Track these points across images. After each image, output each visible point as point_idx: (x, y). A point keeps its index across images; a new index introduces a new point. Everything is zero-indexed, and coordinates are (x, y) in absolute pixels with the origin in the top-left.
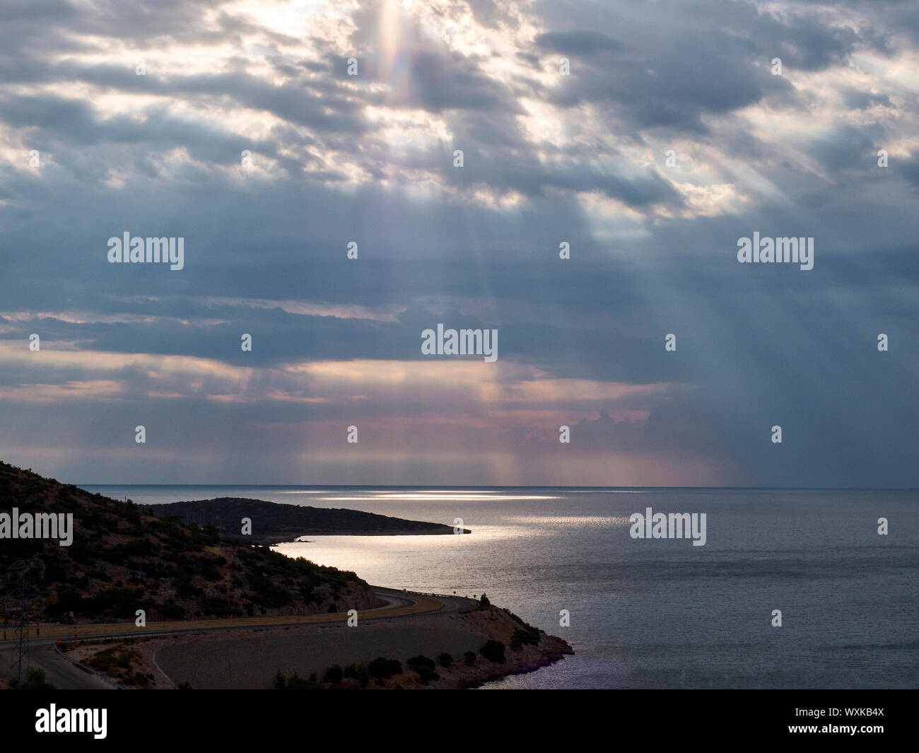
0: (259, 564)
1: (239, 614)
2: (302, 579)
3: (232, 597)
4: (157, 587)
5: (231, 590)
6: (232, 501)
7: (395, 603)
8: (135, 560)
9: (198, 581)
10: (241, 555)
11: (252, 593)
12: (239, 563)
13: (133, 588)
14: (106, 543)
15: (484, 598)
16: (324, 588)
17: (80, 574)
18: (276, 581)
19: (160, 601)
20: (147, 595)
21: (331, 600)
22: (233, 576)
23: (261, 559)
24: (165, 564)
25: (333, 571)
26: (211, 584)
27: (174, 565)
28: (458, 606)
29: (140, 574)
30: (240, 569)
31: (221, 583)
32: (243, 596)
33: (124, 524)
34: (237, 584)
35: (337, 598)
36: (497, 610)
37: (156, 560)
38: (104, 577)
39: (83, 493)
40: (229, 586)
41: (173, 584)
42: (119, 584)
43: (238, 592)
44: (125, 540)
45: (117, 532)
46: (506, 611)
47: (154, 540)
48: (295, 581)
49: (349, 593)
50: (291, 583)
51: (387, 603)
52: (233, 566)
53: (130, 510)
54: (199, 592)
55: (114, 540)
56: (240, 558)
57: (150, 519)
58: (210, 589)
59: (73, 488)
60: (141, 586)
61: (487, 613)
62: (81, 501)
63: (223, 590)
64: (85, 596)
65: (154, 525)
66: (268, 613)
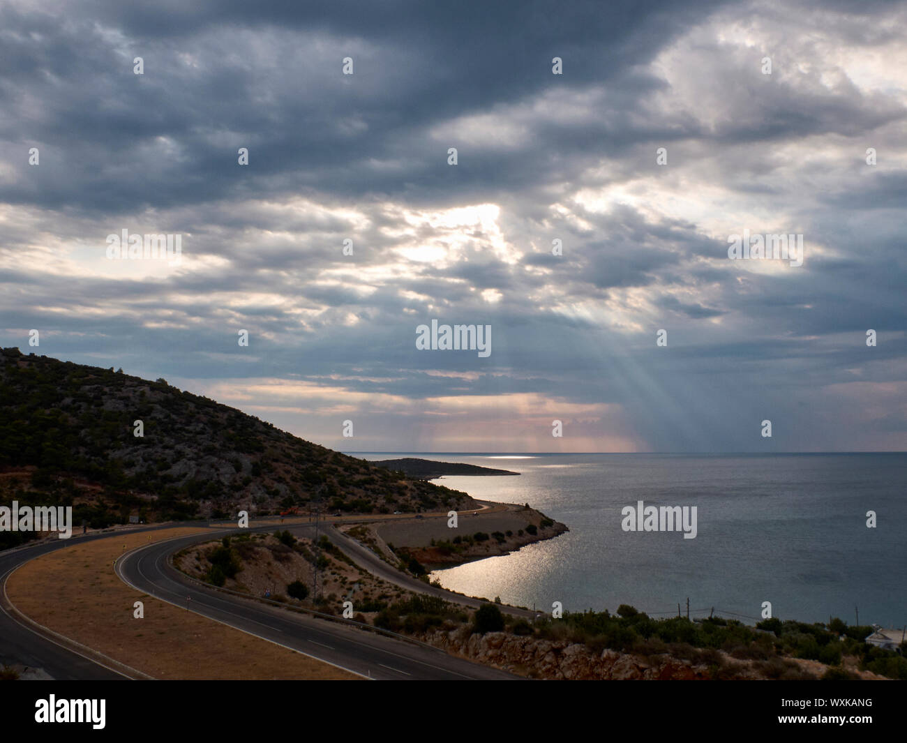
0: (423, 489)
1: (414, 512)
2: (443, 496)
3: (411, 504)
4: (377, 498)
5: (411, 500)
7: (485, 507)
8: (367, 486)
9: (395, 496)
10: (415, 485)
11: (420, 502)
12: (414, 488)
13: (366, 499)
14: (354, 478)
15: (527, 505)
16: (453, 500)
17: (343, 493)
18: (431, 497)
19: (378, 505)
20: (372, 503)
21: (456, 506)
22: (411, 494)
23: (424, 486)
24: (381, 488)
25: (457, 492)
26: (402, 498)
27: (385, 489)
28: (515, 509)
29: (370, 493)
30: (414, 491)
31: (406, 497)
32: (416, 503)
33: (362, 470)
34: (414, 498)
35: (459, 505)
36: (533, 510)
37: (377, 487)
38: (353, 494)
39: (345, 456)
40: (409, 499)
41: (384, 498)
42: (360, 497)
43: (413, 502)
44: (363, 477)
45: (359, 473)
46: (537, 511)
47: (376, 478)
48: (440, 497)
49: (464, 502)
50: (438, 498)
51: (482, 507)
52: (411, 490)
53: (365, 464)
54: (396, 502)
55: (357, 477)
56: (415, 486)
57: (374, 468)
58: (401, 500)
59: (339, 453)
60: (370, 498)
61: (528, 512)
62: (343, 459)
63: (407, 501)
64: (345, 503)
65: (376, 470)
66: (427, 511)
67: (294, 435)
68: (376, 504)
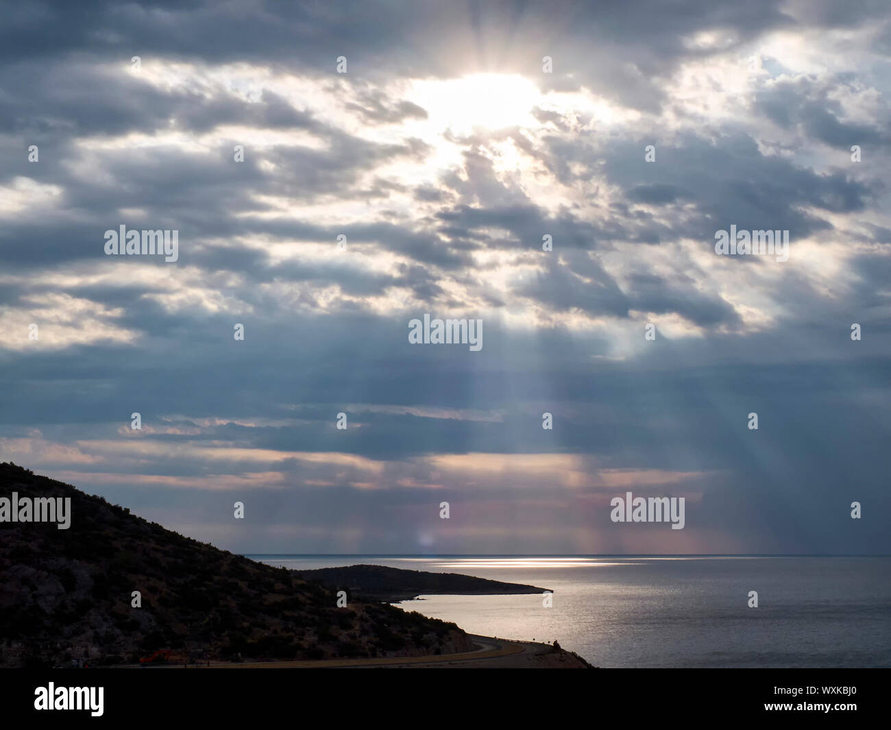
0: (382, 617)
1: (365, 656)
2: (414, 629)
3: (360, 642)
4: (303, 634)
5: (360, 637)
6: (365, 568)
7: (487, 648)
8: (287, 613)
9: (335, 630)
10: (368, 610)
11: (376, 640)
12: (366, 616)
13: (285, 635)
14: (265, 600)
15: (556, 643)
16: (432, 636)
17: (246, 624)
18: (394, 631)
19: (306, 645)
20: (296, 640)
21: (437, 645)
22: (362, 626)
23: (383, 614)
24: (310, 617)
25: (438, 622)
26: (345, 633)
27: (317, 618)
28: (535, 650)
29: (291, 624)
30: (367, 621)
31: (352, 631)
32: (369, 642)
33: (279, 586)
34: (364, 632)
35: (441, 644)
36: (565, 653)
37: (303, 614)
38: (264, 627)
39: (249, 561)
40: (358, 634)
41: (316, 633)
42: (275, 632)
43: (365, 639)
44: (279, 598)
45: (274, 592)
46: (574, 654)
47: (302, 598)
48: (409, 630)
49: (450, 639)
50: (406, 632)
51: (481, 648)
52: (362, 619)
53: (284, 574)
54: (335, 639)
55: (272, 598)
56: (367, 612)
57: (300, 582)
58: (343, 636)
59: (241, 558)
60: (291, 634)
61: (558, 655)
62: (248, 568)
63: (353, 637)
64: (250, 641)
65: (302, 586)
66: (388, 654)
67: (166, 527)
68: (302, 642)
